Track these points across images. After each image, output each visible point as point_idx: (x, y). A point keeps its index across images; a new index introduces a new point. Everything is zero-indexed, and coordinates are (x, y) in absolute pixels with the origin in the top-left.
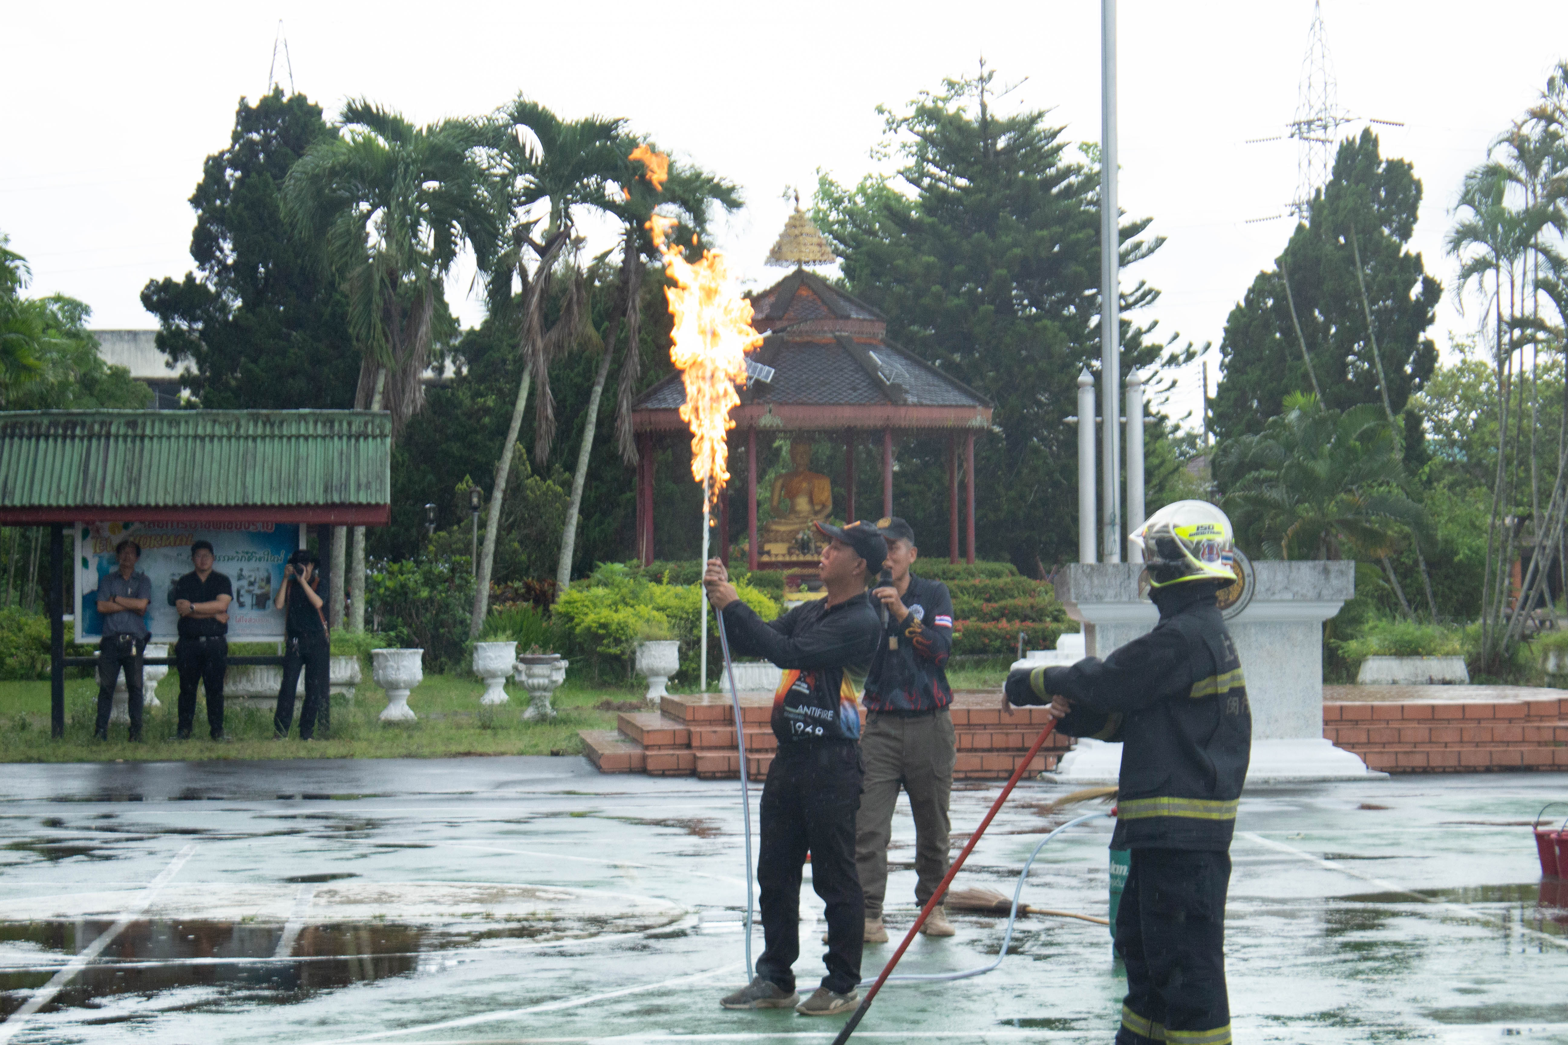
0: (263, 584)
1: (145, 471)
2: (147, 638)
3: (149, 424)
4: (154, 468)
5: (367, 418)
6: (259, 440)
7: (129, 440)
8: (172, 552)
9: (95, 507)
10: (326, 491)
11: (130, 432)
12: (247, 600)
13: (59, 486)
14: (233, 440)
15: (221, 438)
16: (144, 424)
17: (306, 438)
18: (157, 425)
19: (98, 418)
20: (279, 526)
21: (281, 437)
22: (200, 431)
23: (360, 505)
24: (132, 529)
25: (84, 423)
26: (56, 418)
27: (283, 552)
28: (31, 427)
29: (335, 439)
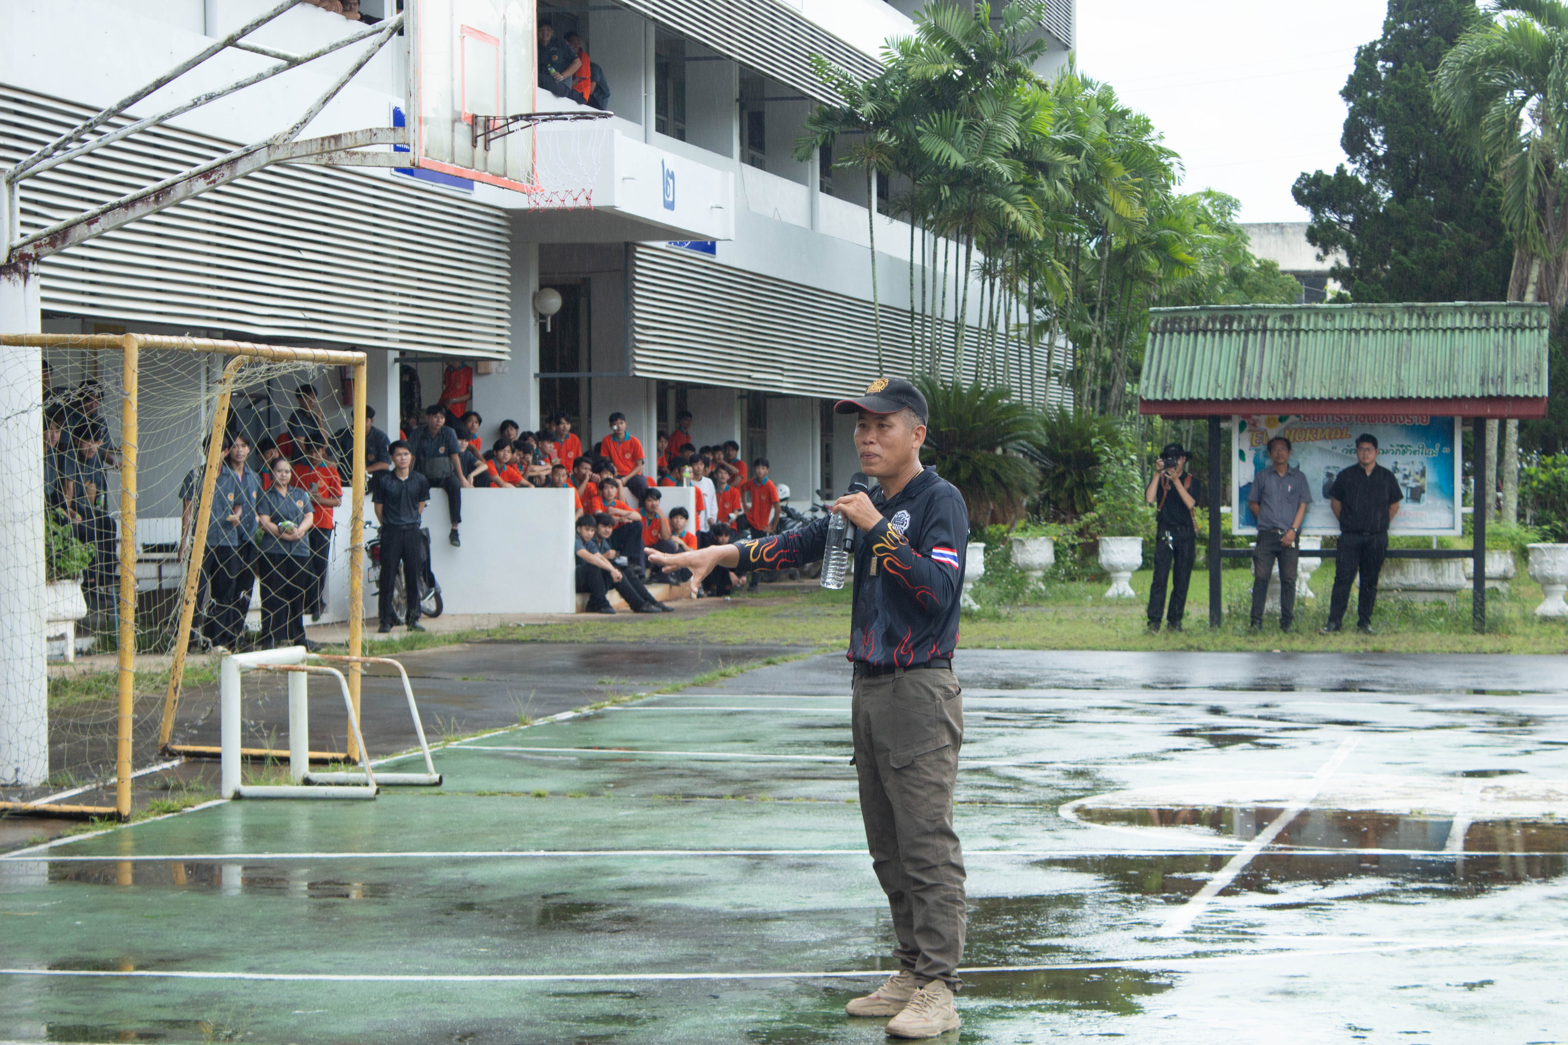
0: (1418, 477)
1: (1300, 364)
3: (1304, 317)
4: (1310, 362)
5: (1523, 310)
6: (1414, 333)
7: (1285, 334)
8: (1328, 445)
9: (1252, 400)
10: (1482, 384)
11: (1286, 326)
13: (1216, 381)
14: (1388, 333)
15: (1375, 331)
16: (1300, 318)
17: (1462, 330)
18: (1311, 318)
19: (1254, 313)
20: (1433, 418)
21: (1436, 330)
22: (1355, 325)
23: (1517, 398)
24: (1288, 422)
25: (1241, 317)
26: (1213, 313)
27: (1438, 445)
28: (1189, 323)
29: (1491, 331)
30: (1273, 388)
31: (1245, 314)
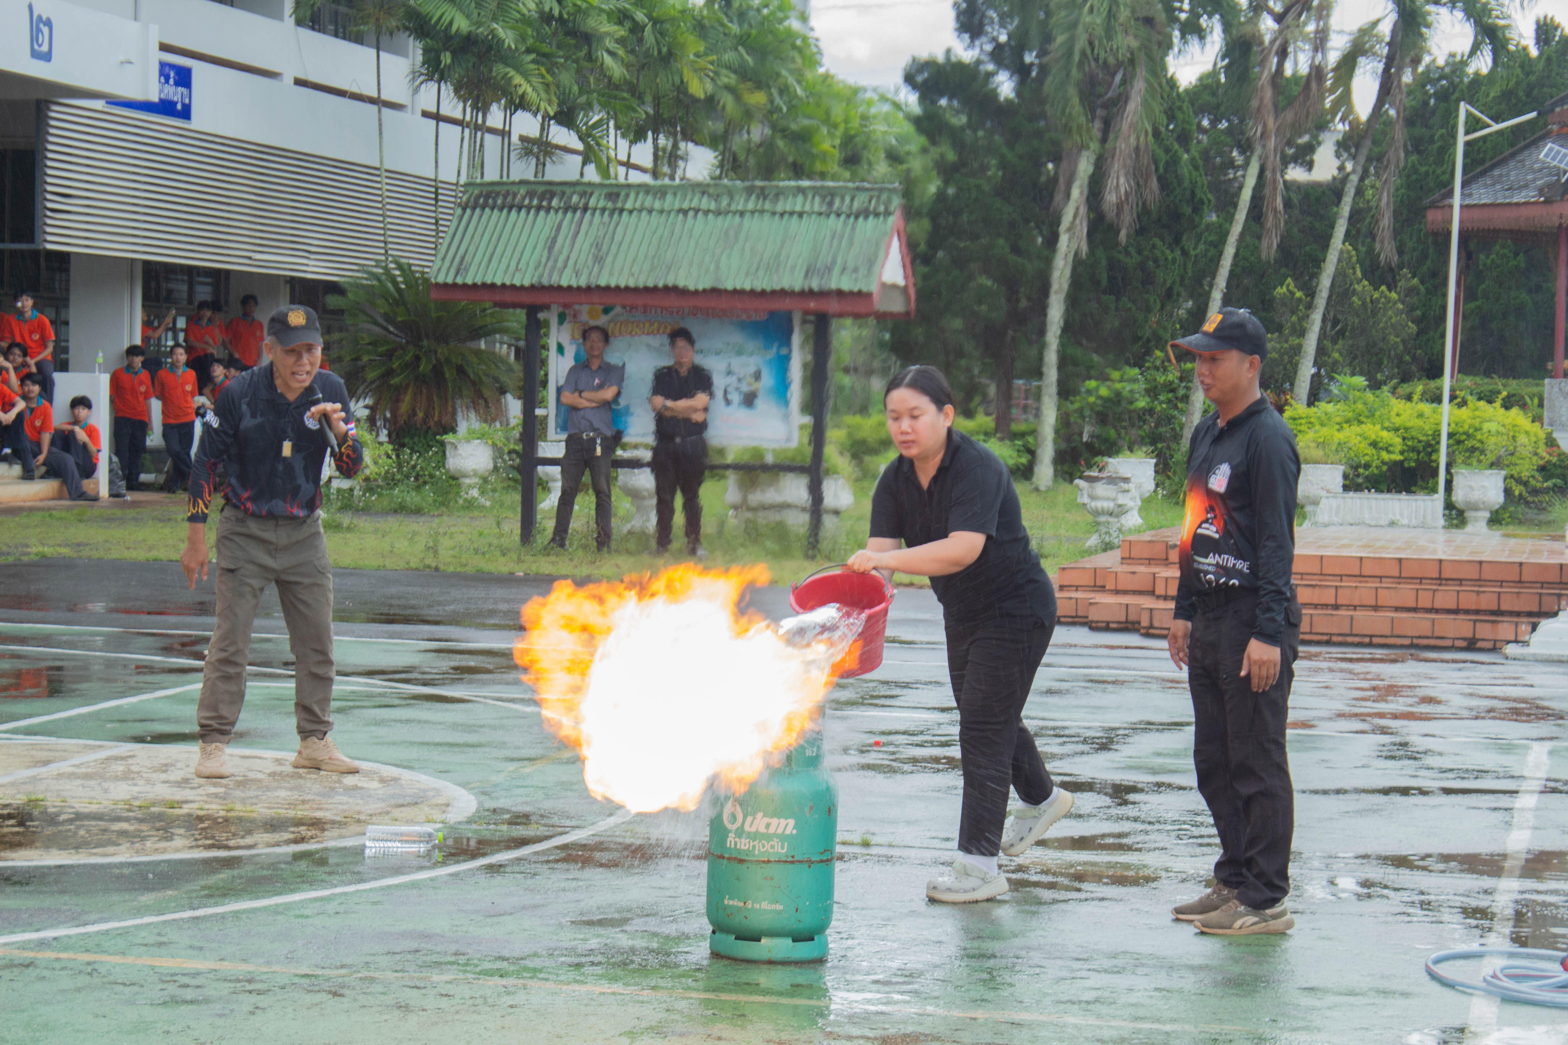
0: (752, 380)
1: (614, 248)
3: (632, 196)
4: (625, 246)
5: (872, 194)
6: (747, 215)
7: (607, 213)
8: (655, 342)
9: (551, 287)
10: (806, 276)
11: (610, 205)
12: (735, 397)
13: (518, 264)
14: (720, 215)
15: (707, 212)
16: (627, 195)
18: (641, 196)
19: (578, 188)
20: (773, 315)
21: (773, 213)
22: (685, 206)
23: (841, 293)
24: (614, 312)
25: (563, 193)
26: (532, 187)
27: (776, 345)
28: (505, 197)
29: (833, 216)
30: (577, 274)
31: (568, 190)
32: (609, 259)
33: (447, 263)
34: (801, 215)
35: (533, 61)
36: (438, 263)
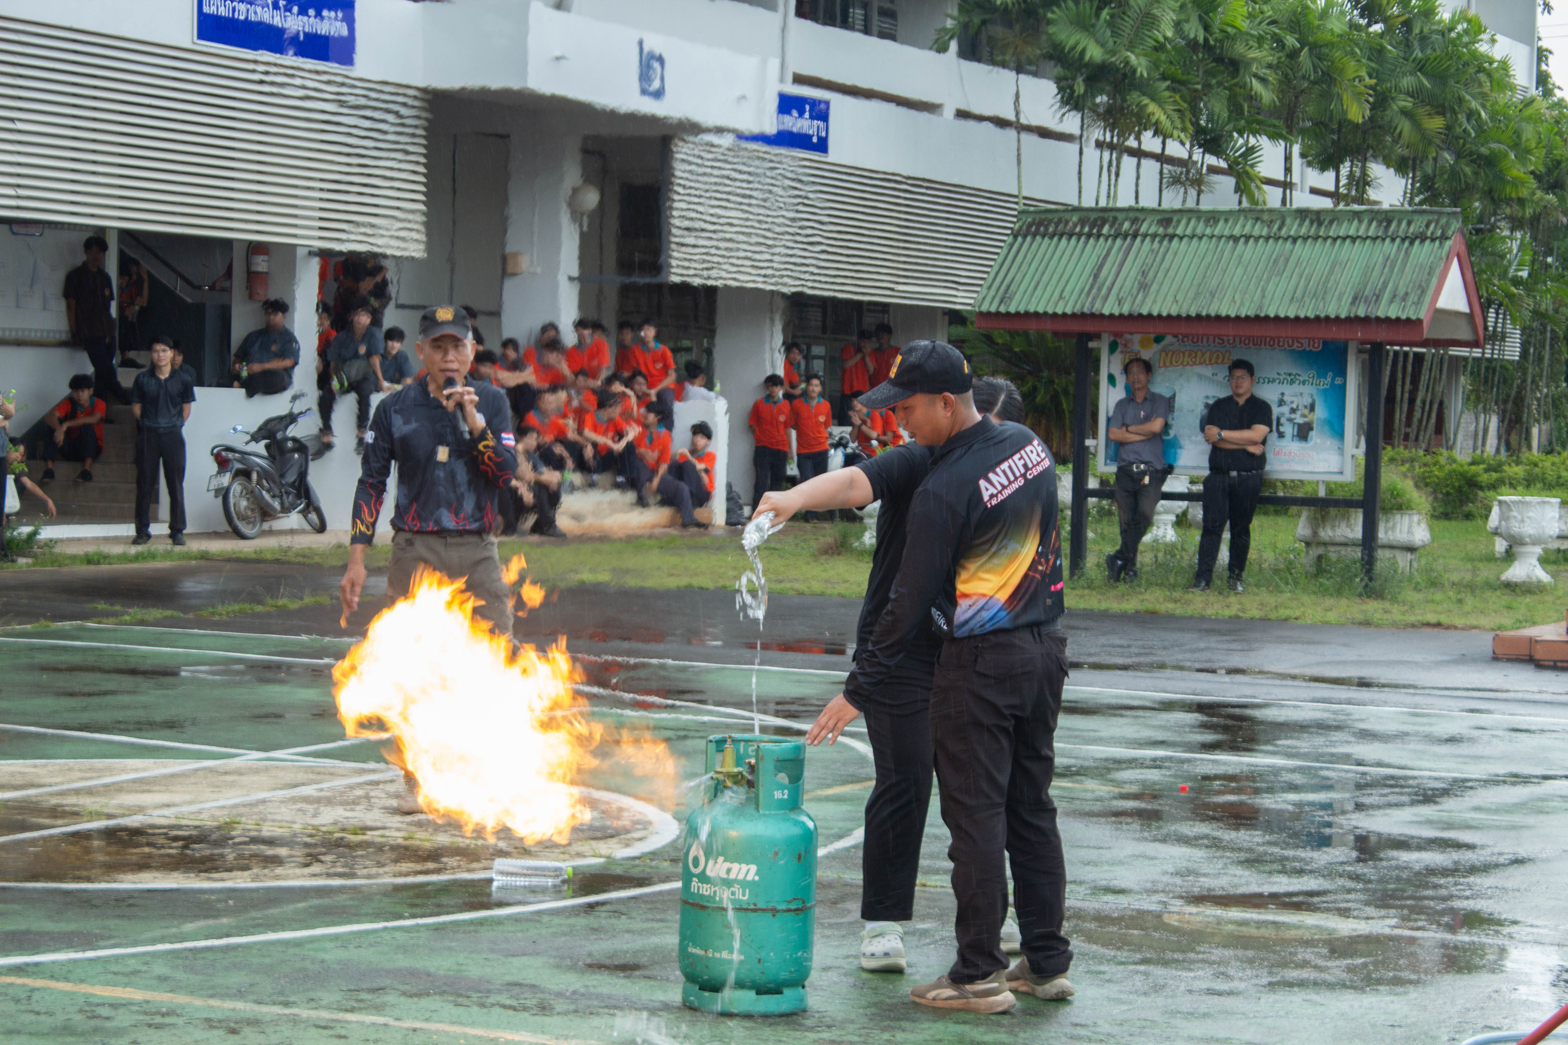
0: (1306, 412)
1: (1160, 275)
2: (1169, 470)
3: (1184, 222)
4: (1171, 273)
5: (1431, 217)
6: (1299, 241)
7: (1157, 239)
8: (1207, 371)
9: (1092, 315)
10: (1353, 303)
11: (1161, 231)
12: (1288, 429)
13: (1062, 292)
14: (1271, 240)
15: (1257, 239)
16: (1179, 221)
18: (1193, 222)
19: (1131, 214)
20: (1326, 342)
21: (1325, 239)
22: (1237, 231)
23: (1388, 320)
24: (1163, 343)
25: (1116, 220)
26: (1085, 214)
27: (1330, 374)
28: (1057, 225)
29: (1388, 240)
30: (1120, 302)
31: (1121, 216)
32: (1154, 287)
33: (992, 292)
34: (1354, 239)
35: (1168, 88)
36: (985, 291)
